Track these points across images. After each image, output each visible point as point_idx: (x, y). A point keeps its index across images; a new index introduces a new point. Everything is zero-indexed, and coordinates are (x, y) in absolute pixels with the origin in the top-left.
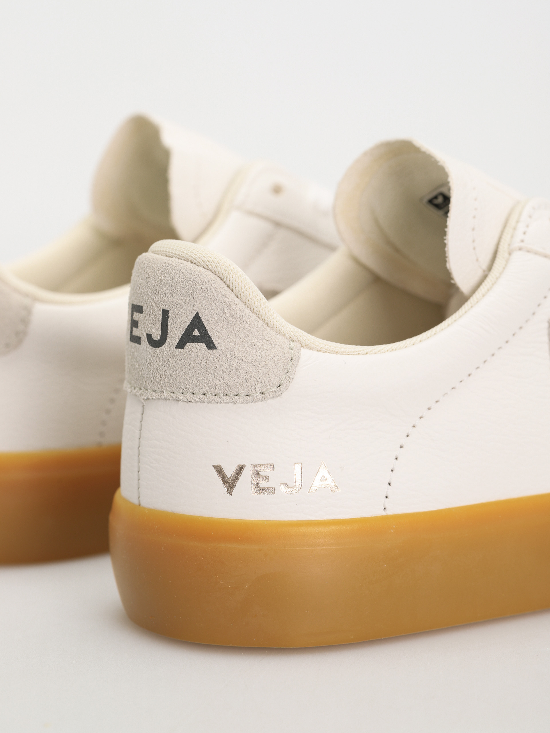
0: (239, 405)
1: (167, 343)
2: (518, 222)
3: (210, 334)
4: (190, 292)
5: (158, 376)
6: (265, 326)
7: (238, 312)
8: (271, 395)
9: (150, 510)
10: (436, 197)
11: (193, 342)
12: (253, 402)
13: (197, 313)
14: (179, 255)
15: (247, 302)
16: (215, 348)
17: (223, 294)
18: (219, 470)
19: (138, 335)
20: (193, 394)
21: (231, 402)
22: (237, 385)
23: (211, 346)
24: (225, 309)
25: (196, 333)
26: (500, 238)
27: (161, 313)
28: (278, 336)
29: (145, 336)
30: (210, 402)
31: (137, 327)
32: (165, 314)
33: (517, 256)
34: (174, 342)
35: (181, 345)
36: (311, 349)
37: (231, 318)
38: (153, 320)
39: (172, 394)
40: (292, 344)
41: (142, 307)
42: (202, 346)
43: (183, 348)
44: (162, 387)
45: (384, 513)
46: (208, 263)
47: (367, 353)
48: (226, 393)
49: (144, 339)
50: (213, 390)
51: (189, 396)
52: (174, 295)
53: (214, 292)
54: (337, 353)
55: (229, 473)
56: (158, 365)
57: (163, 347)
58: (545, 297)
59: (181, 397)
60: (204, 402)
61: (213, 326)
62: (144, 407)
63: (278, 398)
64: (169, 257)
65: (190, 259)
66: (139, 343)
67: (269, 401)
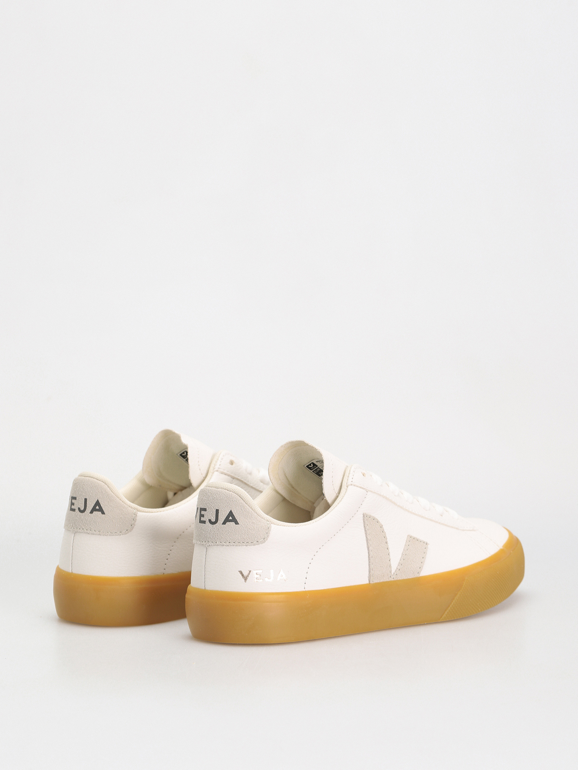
0: (248, 546)
1: (218, 522)
2: (349, 474)
3: (236, 519)
4: (228, 502)
5: (214, 536)
6: (257, 515)
7: (247, 510)
8: (261, 543)
9: (210, 591)
10: (310, 465)
11: (230, 522)
12: (254, 545)
13: (231, 510)
14: (222, 488)
15: (250, 506)
16: (239, 524)
17: (241, 502)
18: (241, 572)
19: (204, 520)
20: (230, 542)
21: (245, 546)
22: (248, 538)
23: (237, 523)
24: (242, 509)
25: (231, 518)
26: (342, 481)
27: (215, 511)
28: (262, 519)
29: (208, 520)
30: (237, 546)
31: (203, 517)
32: (217, 511)
33: (350, 487)
34: (221, 522)
35: (224, 523)
36: (275, 524)
37: (244, 512)
38: (212, 514)
39: (220, 543)
40: (268, 522)
41: (206, 509)
42: (233, 523)
43: (225, 524)
44: (216, 540)
45: (304, 590)
46: (234, 490)
47: (296, 526)
48: (243, 542)
49: (207, 522)
50: (238, 541)
51: (228, 543)
52: (221, 503)
53: (238, 502)
54: (285, 526)
55: (245, 574)
56: (214, 531)
57: (216, 524)
58: (361, 504)
59: (225, 544)
60: (234, 546)
61: (237, 515)
62: (207, 549)
63: (263, 544)
64: (217, 488)
65: (227, 489)
66: (205, 523)
67: (260, 545)
